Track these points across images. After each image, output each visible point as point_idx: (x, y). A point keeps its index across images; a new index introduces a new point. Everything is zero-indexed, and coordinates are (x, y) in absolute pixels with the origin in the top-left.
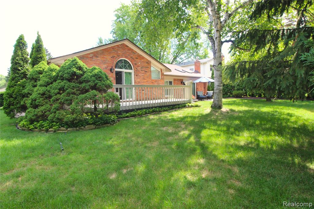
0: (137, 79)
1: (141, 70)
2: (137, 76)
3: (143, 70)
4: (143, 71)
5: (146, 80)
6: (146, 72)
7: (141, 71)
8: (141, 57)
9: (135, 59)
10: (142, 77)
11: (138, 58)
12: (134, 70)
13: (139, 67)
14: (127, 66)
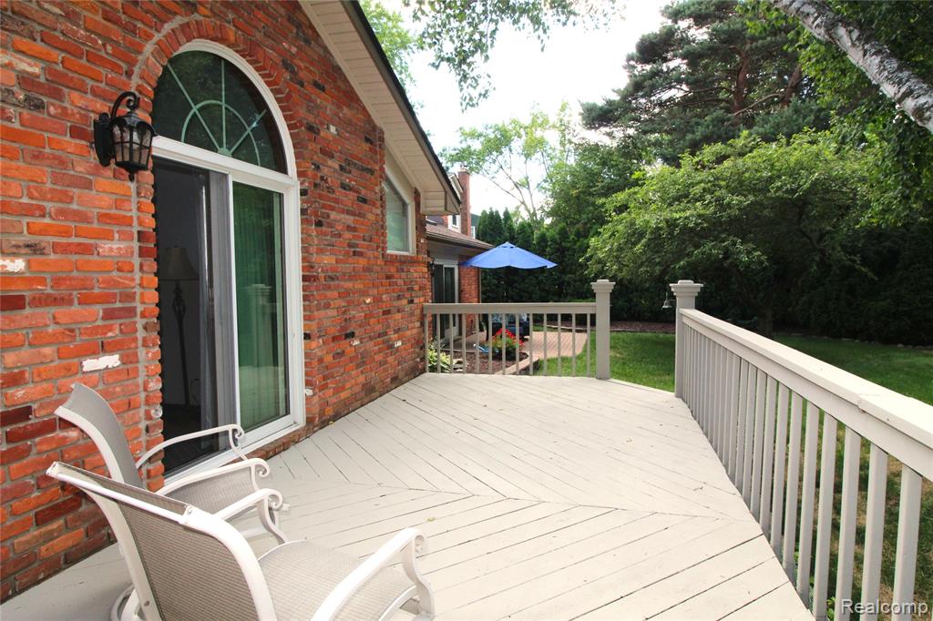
0: (320, 251)
1: (344, 186)
2: (319, 224)
3: (351, 189)
4: (353, 196)
5: (362, 262)
6: (364, 201)
7: (339, 193)
8: (340, 83)
9: (310, 89)
10: (348, 235)
11: (323, 89)
12: (300, 174)
13: (332, 157)
14: (249, 130)
